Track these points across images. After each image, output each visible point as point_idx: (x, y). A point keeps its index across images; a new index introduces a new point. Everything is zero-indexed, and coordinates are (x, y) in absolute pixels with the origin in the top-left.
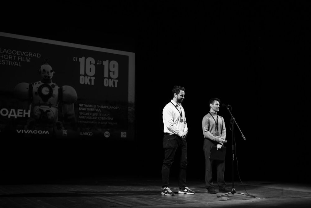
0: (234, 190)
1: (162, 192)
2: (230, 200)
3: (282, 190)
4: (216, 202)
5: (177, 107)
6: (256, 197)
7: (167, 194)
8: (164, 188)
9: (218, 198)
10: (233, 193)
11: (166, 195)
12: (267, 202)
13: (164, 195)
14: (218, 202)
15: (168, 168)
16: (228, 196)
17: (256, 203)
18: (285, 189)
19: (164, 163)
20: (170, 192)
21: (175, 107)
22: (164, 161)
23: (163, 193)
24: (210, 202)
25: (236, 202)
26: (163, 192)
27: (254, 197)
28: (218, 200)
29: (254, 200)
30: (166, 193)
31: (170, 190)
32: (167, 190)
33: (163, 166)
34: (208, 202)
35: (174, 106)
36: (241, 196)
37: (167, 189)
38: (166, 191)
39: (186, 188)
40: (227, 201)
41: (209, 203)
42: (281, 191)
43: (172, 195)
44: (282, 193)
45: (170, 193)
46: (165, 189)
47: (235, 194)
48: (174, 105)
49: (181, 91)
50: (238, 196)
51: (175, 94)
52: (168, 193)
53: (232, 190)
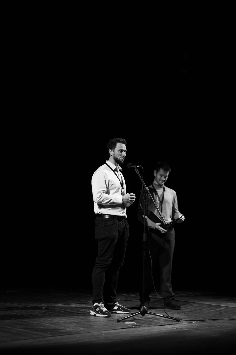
0: (144, 308)
1: (91, 311)
2: (140, 326)
3: (220, 307)
4: (117, 331)
5: (116, 172)
6: (181, 321)
7: (99, 314)
8: (95, 304)
9: (118, 323)
10: (143, 313)
11: (97, 315)
12: (199, 330)
13: (95, 315)
14: (120, 330)
15: (103, 271)
16: (134, 320)
17: (183, 331)
18: (223, 305)
19: (96, 262)
20: (104, 310)
21: (114, 171)
22: (97, 259)
23: (92, 313)
24: (106, 332)
25: (149, 330)
26: (93, 311)
27: (178, 320)
28: (120, 328)
29: (178, 326)
30: (98, 312)
31: (104, 308)
32: (99, 307)
33: (95, 268)
34: (103, 332)
35: (112, 170)
36: (156, 318)
37: (99, 305)
38: (97, 310)
39: (116, 303)
40: (135, 329)
41: (105, 334)
42: (218, 309)
43: (106, 316)
44: (221, 313)
45: (104, 313)
46: (97, 305)
47: (146, 315)
48: (111, 168)
49: (118, 145)
50: (151, 318)
51: (110, 150)
52: (101, 312)
53: (142, 309)
